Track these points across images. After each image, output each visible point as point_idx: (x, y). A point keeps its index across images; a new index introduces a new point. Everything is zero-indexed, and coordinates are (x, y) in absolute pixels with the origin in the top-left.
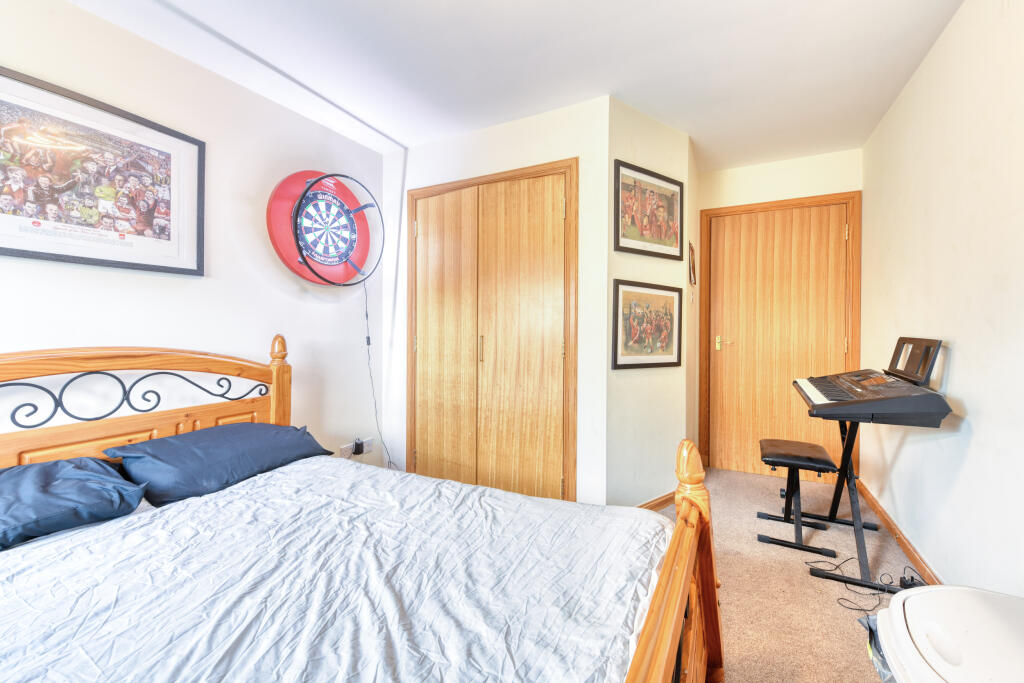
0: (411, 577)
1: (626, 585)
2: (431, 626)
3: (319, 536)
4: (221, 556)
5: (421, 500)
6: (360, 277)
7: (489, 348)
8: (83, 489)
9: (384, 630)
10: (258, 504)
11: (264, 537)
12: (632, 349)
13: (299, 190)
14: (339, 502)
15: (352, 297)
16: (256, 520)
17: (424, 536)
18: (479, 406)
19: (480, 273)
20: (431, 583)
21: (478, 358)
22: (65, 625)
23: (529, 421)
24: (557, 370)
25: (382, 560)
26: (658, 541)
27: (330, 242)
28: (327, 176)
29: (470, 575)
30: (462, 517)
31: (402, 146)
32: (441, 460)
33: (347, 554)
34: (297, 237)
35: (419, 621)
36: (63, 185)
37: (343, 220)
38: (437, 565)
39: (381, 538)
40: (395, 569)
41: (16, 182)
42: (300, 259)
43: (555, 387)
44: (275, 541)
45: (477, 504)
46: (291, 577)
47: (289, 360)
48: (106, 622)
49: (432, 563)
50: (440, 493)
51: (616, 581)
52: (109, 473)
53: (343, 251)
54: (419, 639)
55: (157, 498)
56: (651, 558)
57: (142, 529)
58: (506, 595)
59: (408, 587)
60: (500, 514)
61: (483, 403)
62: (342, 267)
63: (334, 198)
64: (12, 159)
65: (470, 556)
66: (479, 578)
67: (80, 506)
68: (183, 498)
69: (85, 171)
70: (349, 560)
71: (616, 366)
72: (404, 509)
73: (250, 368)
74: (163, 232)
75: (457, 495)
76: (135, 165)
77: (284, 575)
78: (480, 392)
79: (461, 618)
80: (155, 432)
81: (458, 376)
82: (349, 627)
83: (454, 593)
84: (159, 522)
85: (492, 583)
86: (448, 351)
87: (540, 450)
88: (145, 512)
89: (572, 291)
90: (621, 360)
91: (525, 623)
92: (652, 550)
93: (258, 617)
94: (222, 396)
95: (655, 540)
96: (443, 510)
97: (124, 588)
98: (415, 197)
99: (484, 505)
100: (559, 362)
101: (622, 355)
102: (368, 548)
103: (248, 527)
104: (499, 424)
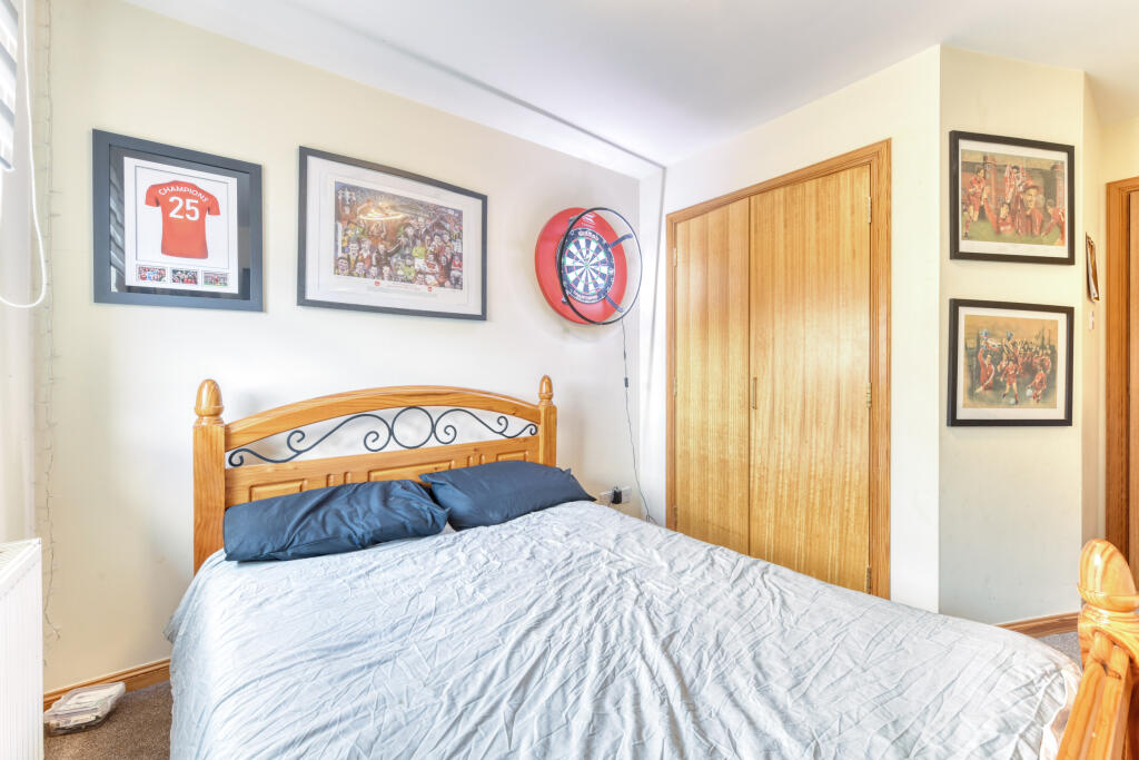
0: (689, 650)
1: (998, 738)
2: (717, 714)
3: (590, 585)
4: (508, 587)
5: (692, 566)
6: (618, 315)
7: (764, 391)
8: (409, 508)
9: (666, 703)
10: (534, 542)
11: (542, 576)
12: (981, 398)
13: (562, 230)
14: (607, 552)
15: (610, 335)
16: (534, 557)
17: (700, 607)
18: (752, 463)
19: (753, 302)
20: (712, 665)
21: (751, 405)
22: (403, 622)
23: (819, 487)
24: (859, 423)
25: (656, 624)
26: (1050, 686)
27: (590, 278)
28: (588, 211)
29: (759, 666)
30: (743, 594)
31: (661, 166)
32: (705, 522)
33: (619, 609)
34: (561, 277)
35: (703, 704)
36: (392, 249)
37: (602, 256)
38: (718, 645)
39: (652, 600)
40: (671, 637)
41: (366, 251)
42: (564, 299)
43: (857, 446)
44: (551, 581)
45: (759, 581)
46: (570, 621)
47: (555, 401)
48: (429, 627)
49: (711, 641)
50: (713, 560)
51: (980, 727)
52: (423, 495)
53: (602, 287)
54: (705, 725)
55: (458, 523)
56: (1040, 708)
57: (449, 549)
58: (808, 702)
59: (688, 662)
60: (790, 599)
61: (757, 459)
62: (600, 305)
63: (593, 233)
64: (363, 233)
65: (757, 643)
66: (772, 673)
67: (407, 521)
68: (475, 526)
69: (406, 235)
70: (622, 617)
71: (953, 421)
72: (674, 571)
73: (523, 407)
74: (457, 283)
75: (734, 567)
76: (438, 225)
77: (563, 617)
78: (752, 445)
79: (752, 713)
80: (453, 462)
81: (725, 425)
82: (629, 688)
83: (742, 682)
84: (459, 545)
85: (789, 682)
86: (713, 396)
87: (835, 525)
88: (448, 535)
89: (882, 318)
90: (962, 414)
91: (839, 745)
92: (1040, 695)
93: (544, 654)
94: (501, 433)
95: (1044, 684)
96: (719, 581)
97: (440, 599)
98: (674, 221)
99: (769, 584)
100: (863, 413)
101: (965, 406)
102: (640, 607)
103: (528, 562)
104: (777, 486)
